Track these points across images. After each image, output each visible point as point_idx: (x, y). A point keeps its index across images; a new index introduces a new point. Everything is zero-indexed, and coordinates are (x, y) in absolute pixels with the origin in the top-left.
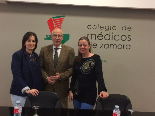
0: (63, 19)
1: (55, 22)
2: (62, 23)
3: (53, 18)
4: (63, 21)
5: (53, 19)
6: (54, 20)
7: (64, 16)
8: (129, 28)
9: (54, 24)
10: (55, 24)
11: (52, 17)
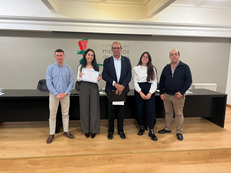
0: (88, 41)
1: (83, 43)
3: (82, 40)
4: (87, 42)
6: (82, 42)
7: (88, 39)
8: (128, 46)
9: (82, 44)
10: (83, 44)
11: (80, 40)
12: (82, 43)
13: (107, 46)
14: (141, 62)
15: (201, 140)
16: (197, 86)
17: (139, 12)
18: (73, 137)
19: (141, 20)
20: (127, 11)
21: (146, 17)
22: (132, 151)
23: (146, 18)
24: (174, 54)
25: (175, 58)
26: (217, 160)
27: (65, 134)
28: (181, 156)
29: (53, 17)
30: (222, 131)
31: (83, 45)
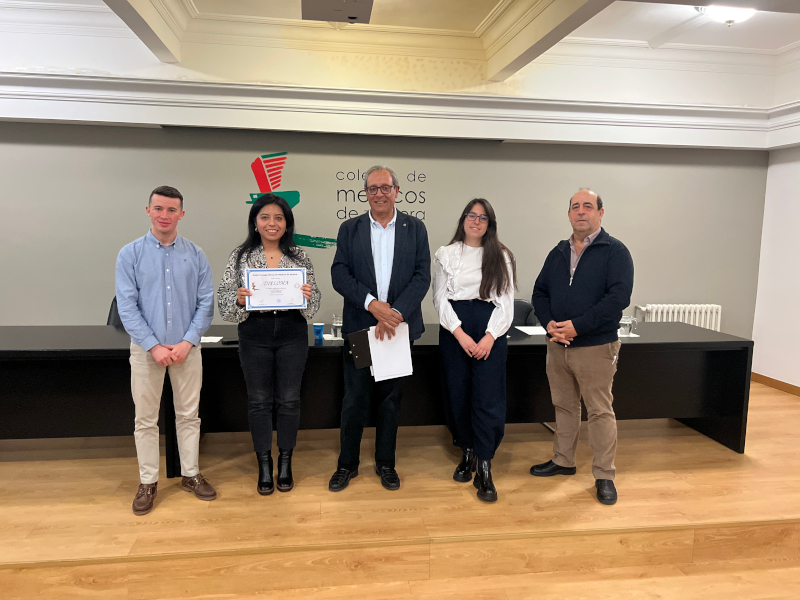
0: (284, 158)
1: (267, 166)
2: (281, 168)
3: (263, 157)
4: (282, 163)
5: (262, 160)
6: (265, 162)
7: (284, 153)
8: (422, 177)
9: (266, 169)
10: (268, 171)
11: (259, 155)
12: (264, 165)
13: (351, 176)
14: (464, 232)
15: (664, 495)
16: (657, 313)
17: (458, 63)
18: (213, 496)
19: (467, 90)
20: (418, 60)
21: (483, 79)
22: (431, 535)
23: (481, 84)
24: (581, 206)
25: (584, 217)
26: (720, 562)
27: (188, 483)
28: (598, 551)
29: (164, 78)
30: (737, 464)
31: (267, 174)
